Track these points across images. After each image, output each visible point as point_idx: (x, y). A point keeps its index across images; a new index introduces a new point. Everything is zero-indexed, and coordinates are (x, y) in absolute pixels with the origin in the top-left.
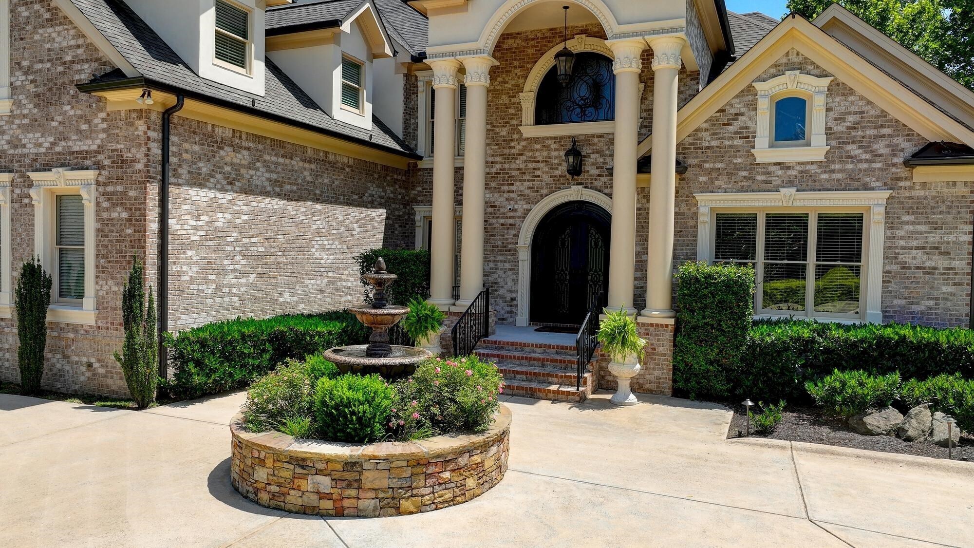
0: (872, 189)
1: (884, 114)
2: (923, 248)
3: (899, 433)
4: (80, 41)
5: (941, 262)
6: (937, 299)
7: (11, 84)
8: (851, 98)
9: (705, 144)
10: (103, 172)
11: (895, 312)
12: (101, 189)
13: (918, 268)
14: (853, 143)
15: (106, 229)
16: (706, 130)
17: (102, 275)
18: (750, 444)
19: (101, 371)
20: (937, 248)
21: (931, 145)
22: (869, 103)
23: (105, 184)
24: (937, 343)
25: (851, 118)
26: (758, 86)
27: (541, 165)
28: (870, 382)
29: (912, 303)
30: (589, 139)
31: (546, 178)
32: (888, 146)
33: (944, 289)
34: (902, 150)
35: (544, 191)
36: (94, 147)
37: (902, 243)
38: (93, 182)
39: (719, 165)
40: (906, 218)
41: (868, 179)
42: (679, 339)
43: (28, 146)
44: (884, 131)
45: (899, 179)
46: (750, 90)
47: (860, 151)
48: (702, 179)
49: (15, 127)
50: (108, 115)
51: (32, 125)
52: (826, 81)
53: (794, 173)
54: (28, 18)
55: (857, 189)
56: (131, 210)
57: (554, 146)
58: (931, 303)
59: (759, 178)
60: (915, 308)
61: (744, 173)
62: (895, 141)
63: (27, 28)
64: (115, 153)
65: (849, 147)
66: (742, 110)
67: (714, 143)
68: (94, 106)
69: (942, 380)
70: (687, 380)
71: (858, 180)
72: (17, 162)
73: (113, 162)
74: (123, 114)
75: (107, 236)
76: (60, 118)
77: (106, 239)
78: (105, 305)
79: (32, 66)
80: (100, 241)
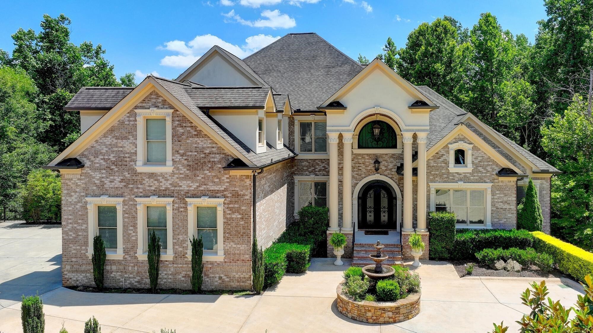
0: (487, 182)
1: (489, 158)
2: (503, 202)
3: (505, 269)
4: (214, 145)
5: (507, 206)
6: (507, 219)
7: (173, 160)
8: (479, 152)
9: (432, 165)
10: (227, 199)
11: (495, 223)
12: (226, 206)
13: (501, 209)
14: (481, 167)
15: (229, 222)
16: (432, 160)
17: (227, 241)
18: (468, 279)
19: (227, 280)
20: (506, 202)
21: (503, 169)
22: (485, 153)
23: (228, 204)
24: (510, 237)
25: (479, 158)
26: (449, 145)
27: (362, 165)
28: (495, 252)
29: (500, 220)
30: (381, 155)
31: (364, 170)
32: (491, 168)
33: (509, 215)
34: (495, 170)
35: (363, 176)
36: (223, 189)
37: (496, 200)
38: (223, 203)
39: (437, 173)
40: (497, 192)
41: (485, 179)
42: (432, 240)
43: (183, 186)
44: (490, 163)
45: (495, 179)
46: (446, 147)
47: (483, 170)
48: (431, 177)
49: (175, 178)
50: (230, 176)
51: (185, 178)
52: (472, 146)
53: (462, 176)
54: (183, 133)
55: (482, 182)
56: (243, 214)
57: (367, 157)
58: (505, 220)
59: (451, 178)
60: (501, 222)
61: (446, 176)
62: (493, 166)
63: (183, 137)
64: (234, 192)
65: (479, 168)
66: (444, 153)
67: (435, 165)
68: (222, 172)
69: (512, 250)
70: (435, 254)
71: (482, 179)
72: (176, 193)
73: (233, 195)
74: (238, 176)
75: (229, 225)
76: (203, 176)
77: (229, 226)
78: (229, 252)
79: (186, 153)
80: (226, 227)
